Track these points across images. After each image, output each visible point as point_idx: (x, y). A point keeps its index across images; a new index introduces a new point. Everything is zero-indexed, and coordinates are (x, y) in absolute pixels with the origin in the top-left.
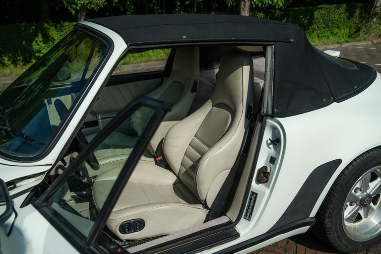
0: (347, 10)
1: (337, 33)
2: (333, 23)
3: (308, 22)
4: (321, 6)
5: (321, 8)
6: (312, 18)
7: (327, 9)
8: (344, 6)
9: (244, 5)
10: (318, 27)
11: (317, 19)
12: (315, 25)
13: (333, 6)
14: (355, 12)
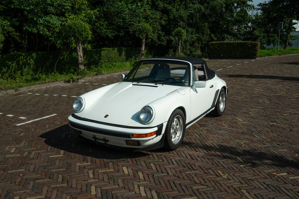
0: (118, 51)
1: (115, 65)
2: (112, 59)
3: (99, 59)
4: (104, 49)
5: (105, 50)
6: (100, 56)
7: (108, 50)
8: (116, 49)
9: (79, 49)
10: (104, 62)
11: (103, 57)
12: (102, 60)
13: (111, 49)
14: (122, 53)
